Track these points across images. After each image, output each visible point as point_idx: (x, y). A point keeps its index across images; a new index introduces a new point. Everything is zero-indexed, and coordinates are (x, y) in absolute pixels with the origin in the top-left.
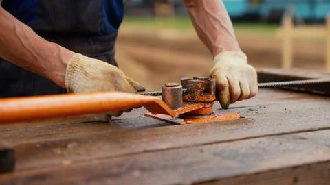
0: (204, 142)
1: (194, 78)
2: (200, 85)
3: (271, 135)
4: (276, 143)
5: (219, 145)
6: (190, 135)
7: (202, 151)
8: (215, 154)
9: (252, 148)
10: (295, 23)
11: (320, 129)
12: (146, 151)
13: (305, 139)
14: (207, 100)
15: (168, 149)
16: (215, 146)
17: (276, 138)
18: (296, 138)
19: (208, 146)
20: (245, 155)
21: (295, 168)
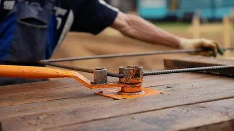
0: (135, 112)
1: (128, 67)
2: (132, 71)
3: (182, 105)
4: (185, 111)
5: (146, 113)
6: (125, 107)
7: (133, 118)
8: (143, 120)
9: (168, 115)
10: (202, 22)
11: (215, 100)
12: (94, 120)
13: (204, 107)
14: (137, 82)
15: (110, 118)
16: (142, 114)
17: (185, 107)
18: (198, 107)
19: (138, 115)
20: (163, 121)
21: (197, 128)
